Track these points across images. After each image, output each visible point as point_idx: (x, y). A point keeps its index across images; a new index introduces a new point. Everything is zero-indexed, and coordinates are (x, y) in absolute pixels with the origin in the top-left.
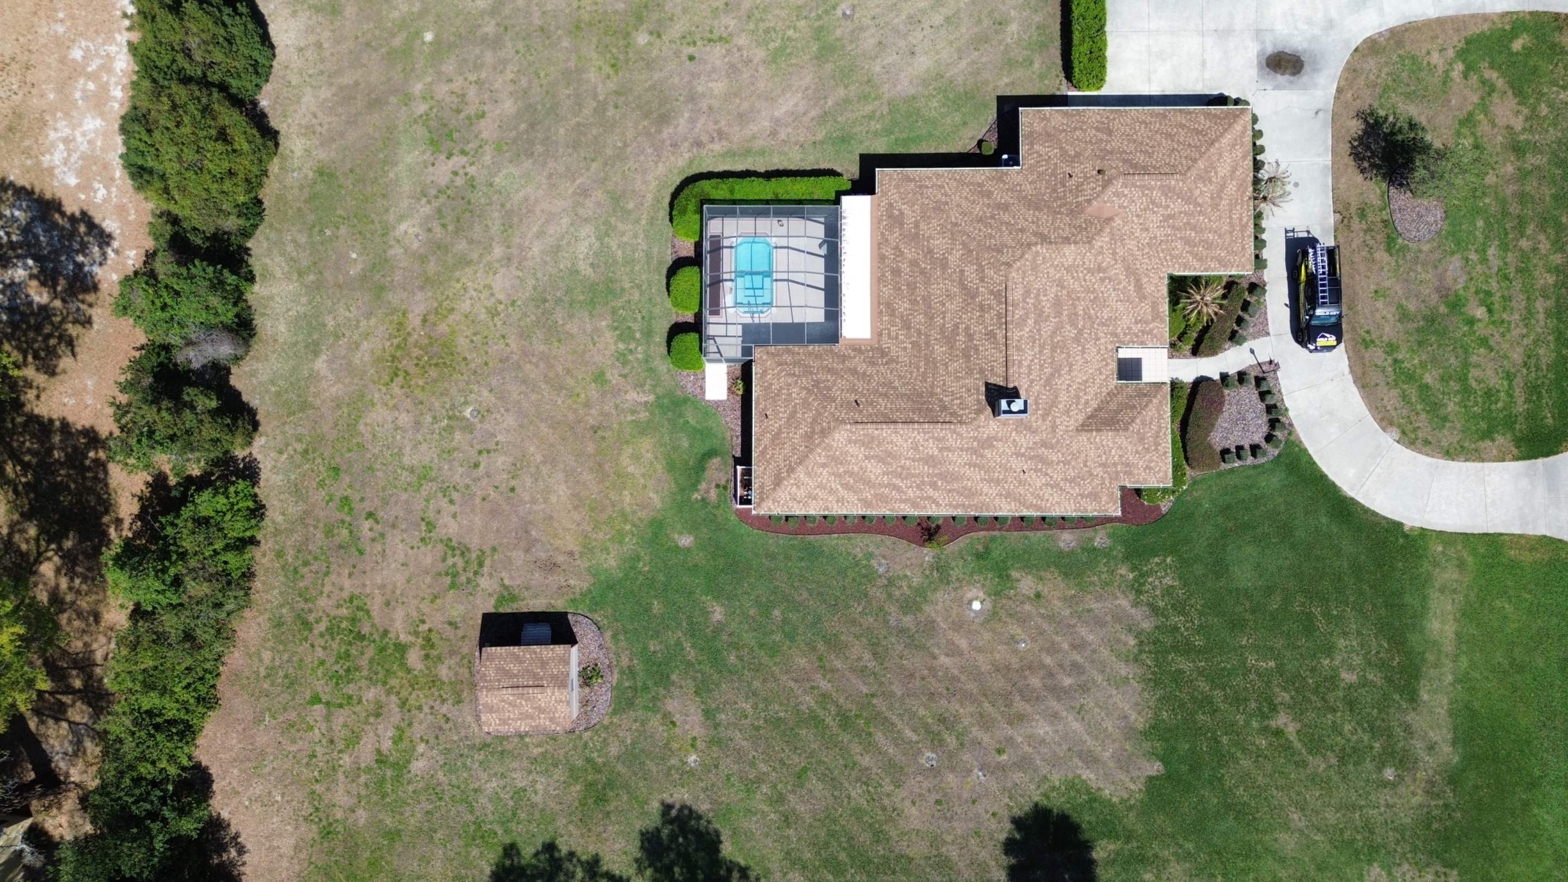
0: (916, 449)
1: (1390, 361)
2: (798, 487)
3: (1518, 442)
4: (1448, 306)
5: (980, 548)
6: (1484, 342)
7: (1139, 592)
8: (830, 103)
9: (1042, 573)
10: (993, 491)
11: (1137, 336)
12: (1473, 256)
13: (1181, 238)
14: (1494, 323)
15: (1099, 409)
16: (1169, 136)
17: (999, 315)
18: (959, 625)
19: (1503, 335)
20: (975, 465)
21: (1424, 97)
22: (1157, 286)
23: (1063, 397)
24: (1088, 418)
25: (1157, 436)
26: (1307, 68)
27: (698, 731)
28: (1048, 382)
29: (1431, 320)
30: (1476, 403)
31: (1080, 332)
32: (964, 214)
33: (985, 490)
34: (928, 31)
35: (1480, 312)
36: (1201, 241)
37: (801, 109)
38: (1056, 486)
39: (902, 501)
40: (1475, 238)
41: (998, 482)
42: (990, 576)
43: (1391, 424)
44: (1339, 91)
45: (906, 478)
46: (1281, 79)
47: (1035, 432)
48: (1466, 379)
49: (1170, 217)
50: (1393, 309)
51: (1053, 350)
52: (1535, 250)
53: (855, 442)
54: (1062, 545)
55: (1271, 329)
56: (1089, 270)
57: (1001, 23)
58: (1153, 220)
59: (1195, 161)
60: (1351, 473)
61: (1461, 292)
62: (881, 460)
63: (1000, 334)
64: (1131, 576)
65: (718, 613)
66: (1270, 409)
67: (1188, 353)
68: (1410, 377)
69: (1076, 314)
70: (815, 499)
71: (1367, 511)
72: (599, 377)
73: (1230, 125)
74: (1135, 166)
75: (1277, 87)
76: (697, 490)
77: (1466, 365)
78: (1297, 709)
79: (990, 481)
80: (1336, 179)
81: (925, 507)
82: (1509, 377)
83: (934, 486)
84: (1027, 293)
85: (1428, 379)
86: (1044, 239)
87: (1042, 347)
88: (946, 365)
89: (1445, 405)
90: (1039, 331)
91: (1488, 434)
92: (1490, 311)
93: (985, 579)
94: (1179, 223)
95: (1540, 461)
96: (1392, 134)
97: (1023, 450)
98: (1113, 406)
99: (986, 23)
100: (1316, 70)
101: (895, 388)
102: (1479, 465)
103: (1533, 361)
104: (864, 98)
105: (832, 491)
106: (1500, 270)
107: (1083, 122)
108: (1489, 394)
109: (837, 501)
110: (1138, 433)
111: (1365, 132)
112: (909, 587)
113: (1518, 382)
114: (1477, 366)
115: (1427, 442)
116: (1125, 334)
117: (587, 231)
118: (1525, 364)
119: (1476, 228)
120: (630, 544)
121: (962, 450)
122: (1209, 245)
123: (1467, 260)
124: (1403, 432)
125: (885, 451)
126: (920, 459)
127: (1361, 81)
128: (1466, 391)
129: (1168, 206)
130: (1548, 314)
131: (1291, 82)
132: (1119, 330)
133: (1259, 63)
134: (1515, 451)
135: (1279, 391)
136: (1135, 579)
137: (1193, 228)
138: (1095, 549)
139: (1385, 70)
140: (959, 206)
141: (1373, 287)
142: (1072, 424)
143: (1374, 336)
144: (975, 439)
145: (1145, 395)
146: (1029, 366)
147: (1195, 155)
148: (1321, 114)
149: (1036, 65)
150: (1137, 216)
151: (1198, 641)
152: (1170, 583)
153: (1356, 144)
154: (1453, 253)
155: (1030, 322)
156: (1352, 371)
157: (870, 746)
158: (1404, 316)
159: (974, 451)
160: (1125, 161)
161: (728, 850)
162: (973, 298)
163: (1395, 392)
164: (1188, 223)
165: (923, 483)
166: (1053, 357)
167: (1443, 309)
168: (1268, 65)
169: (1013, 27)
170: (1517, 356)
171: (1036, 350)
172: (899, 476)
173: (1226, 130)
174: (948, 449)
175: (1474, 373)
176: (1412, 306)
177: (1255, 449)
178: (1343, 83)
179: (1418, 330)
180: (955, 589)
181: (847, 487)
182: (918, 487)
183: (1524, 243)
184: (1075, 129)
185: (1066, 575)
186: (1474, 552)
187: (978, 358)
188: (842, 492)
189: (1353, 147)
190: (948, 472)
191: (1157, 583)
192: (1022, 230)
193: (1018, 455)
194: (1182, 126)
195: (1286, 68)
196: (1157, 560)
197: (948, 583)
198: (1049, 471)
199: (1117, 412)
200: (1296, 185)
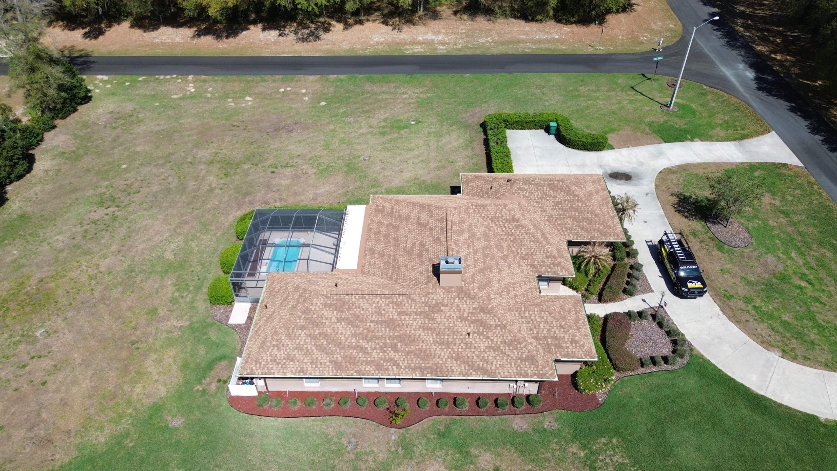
0: (379, 313)
1: (750, 307)
2: (279, 349)
4: (778, 279)
5: (442, 428)
6: (816, 299)
8: (351, 188)
9: (499, 450)
10: (445, 354)
11: (550, 268)
12: (782, 256)
13: (570, 217)
14: (817, 290)
15: (526, 301)
17: (442, 229)
19: (829, 298)
20: (428, 328)
22: (558, 242)
23: (495, 284)
26: (634, 178)
29: (769, 285)
30: (832, 335)
33: (438, 353)
34: (411, 164)
35: (804, 285)
36: (584, 219)
37: (333, 190)
38: (496, 349)
39: (368, 363)
40: (778, 248)
41: (448, 344)
42: (450, 452)
43: (772, 346)
44: (657, 186)
45: (371, 340)
46: (620, 182)
47: (473, 298)
48: (815, 320)
49: (558, 203)
50: (739, 279)
51: (485, 256)
53: (330, 306)
54: (516, 427)
55: (653, 288)
56: (507, 220)
57: (453, 162)
58: (548, 205)
60: (754, 378)
61: (784, 272)
62: (351, 323)
63: (443, 238)
64: (582, 454)
66: (668, 333)
67: (596, 301)
68: (771, 317)
70: (292, 360)
71: (780, 405)
72: (152, 312)
75: (619, 184)
76: (201, 384)
77: (810, 311)
79: (442, 343)
80: (670, 220)
81: (387, 369)
83: (394, 347)
85: (786, 318)
87: (475, 252)
88: (406, 266)
89: (808, 335)
90: (472, 242)
92: (811, 284)
93: (447, 454)
94: (565, 207)
96: (697, 202)
97: (466, 315)
98: (537, 301)
99: (444, 162)
100: (640, 179)
104: (371, 186)
105: (308, 353)
106: (805, 264)
109: (312, 363)
111: (680, 201)
112: (375, 461)
115: (806, 359)
116: (541, 266)
117: (179, 239)
119: (776, 243)
120: (125, 424)
121: (416, 314)
122: (590, 222)
123: (778, 257)
124: (784, 351)
125: (354, 314)
126: (382, 322)
127: (669, 183)
128: (819, 327)
129: (556, 197)
131: (627, 183)
132: (536, 263)
133: (606, 176)
135: (673, 323)
136: (587, 457)
137: (576, 210)
138: (545, 430)
139: (681, 179)
141: (718, 268)
143: (732, 293)
144: (426, 304)
145: (562, 298)
148: (649, 195)
150: (537, 202)
152: (620, 460)
153: (676, 206)
154: (766, 254)
155: (466, 235)
156: (724, 313)
158: (749, 283)
159: (426, 315)
162: (425, 226)
163: (764, 325)
164: (571, 207)
165: (385, 344)
167: (775, 280)
168: (611, 177)
169: (460, 164)
171: (471, 251)
172: (365, 338)
174: (405, 313)
175: (819, 317)
176: (751, 278)
177: (665, 359)
178: (658, 183)
179: (763, 290)
180: (418, 463)
181: (321, 348)
182: (381, 348)
183: (814, 253)
185: (521, 451)
187: (428, 254)
188: (317, 354)
190: (405, 334)
191: (608, 460)
193: (462, 319)
195: (622, 178)
196: (603, 440)
197: (411, 458)
198: (490, 335)
199: (541, 302)
200: (645, 222)
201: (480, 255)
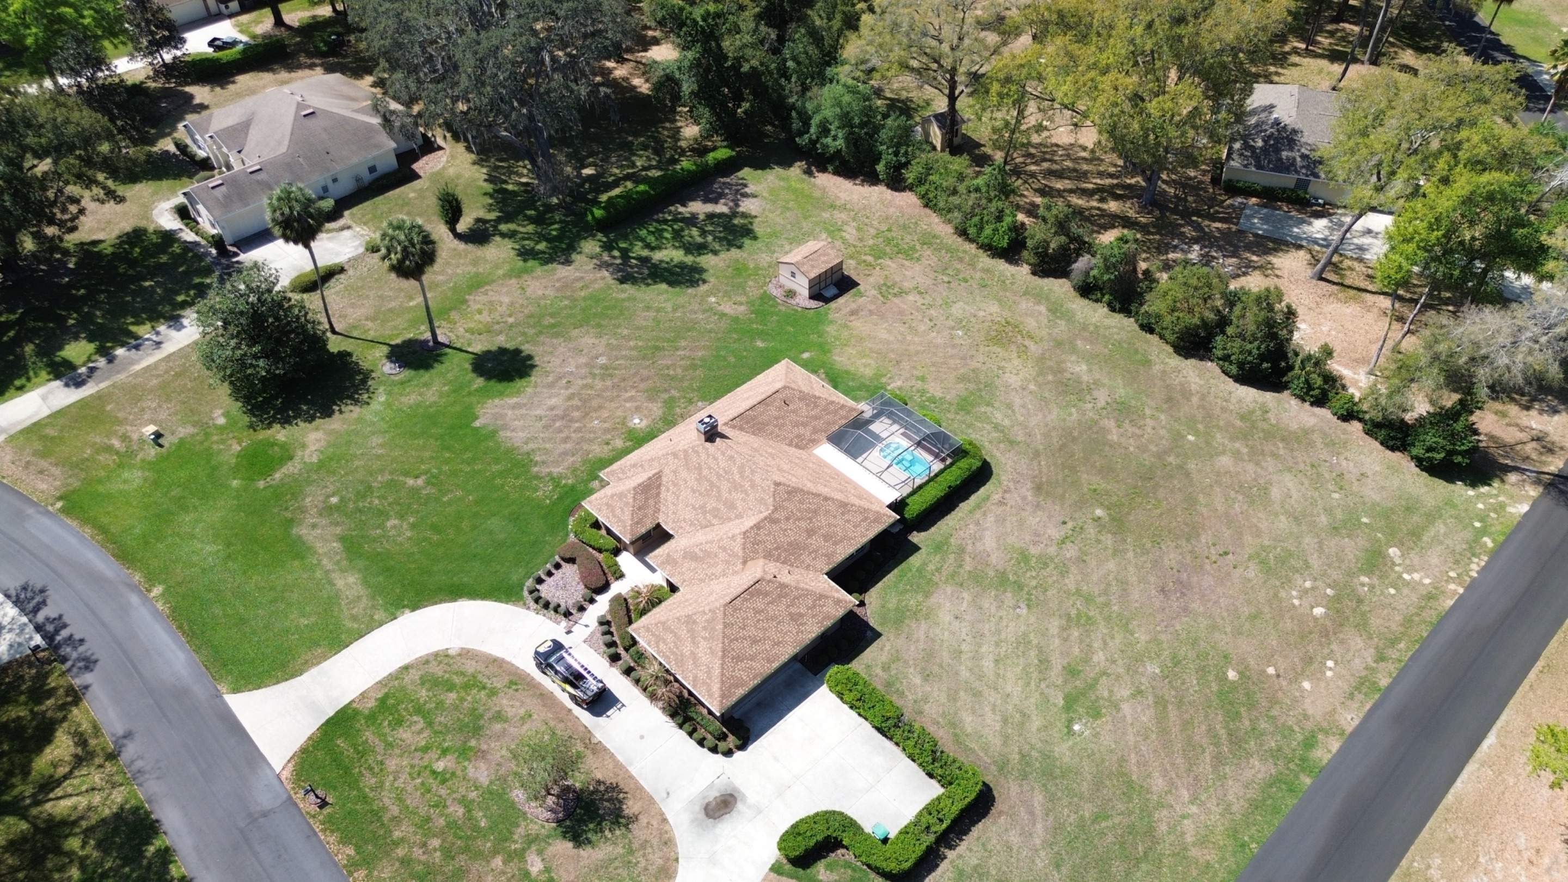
1: (489, 685)
3: (356, 712)
4: (471, 748)
6: (426, 749)
7: (553, 479)
8: (968, 559)
12: (473, 795)
14: (426, 767)
15: (658, 494)
16: (755, 641)
18: (638, 409)
19: (412, 767)
21: (597, 870)
22: (683, 574)
23: (684, 474)
24: (660, 485)
25: (613, 511)
26: (702, 816)
27: (722, 308)
28: (699, 468)
29: (477, 731)
30: (406, 709)
31: (705, 513)
32: (828, 512)
34: (964, 636)
35: (440, 766)
37: (978, 544)
40: (481, 809)
43: (460, 655)
44: (665, 820)
46: (714, 794)
48: (423, 717)
50: (510, 715)
51: (712, 485)
52: (424, 845)
53: (768, 390)
55: (585, 646)
57: (927, 677)
59: (726, 626)
60: (467, 613)
61: (466, 763)
64: (563, 482)
65: (760, 344)
66: (547, 605)
67: (624, 596)
68: (467, 687)
69: (715, 517)
71: (441, 601)
72: (923, 379)
73: (722, 682)
74: (759, 593)
75: (712, 785)
77: (430, 724)
78: (415, 491)
80: (618, 764)
82: (389, 745)
84: (753, 486)
85: (453, 695)
86: (771, 519)
87: (719, 476)
89: (428, 690)
90: (728, 480)
91: (383, 701)
92: (434, 772)
95: (331, 713)
96: (599, 824)
98: (651, 502)
99: (936, 669)
100: (693, 821)
101: (776, 426)
102: (378, 679)
103: (376, 770)
104: (953, 575)
106: (445, 806)
107: (814, 616)
108: (399, 722)
110: (626, 496)
111: (620, 809)
113: (380, 748)
114: (420, 732)
115: (427, 662)
117: (1007, 422)
118: (382, 763)
119: (484, 816)
120: (830, 339)
123: (477, 788)
124: (447, 656)
127: (655, 842)
128: (419, 710)
130: (385, 809)
131: (704, 798)
133: (739, 792)
134: (354, 705)
135: (549, 617)
136: (559, 483)
139: (643, 863)
140: (835, 517)
141: (535, 717)
142: (667, 471)
143: (511, 691)
145: (637, 523)
146: (715, 459)
147: (728, 631)
148: (665, 795)
149: (879, 671)
151: (498, 481)
152: (538, 493)
153: (621, 796)
154: (491, 782)
155: (737, 477)
156: (508, 663)
157: (635, 348)
158: (499, 717)
160: (766, 594)
161: (664, 286)
163: (471, 670)
166: (708, 480)
167: (473, 743)
168: (731, 795)
169: (918, 681)
170: (392, 764)
171: (721, 472)
173: (723, 675)
175: (421, 724)
176: (498, 727)
177: (540, 581)
178: (667, 828)
179: (482, 716)
183: (435, 843)
184: (814, 606)
186: (349, 631)
189: (621, 791)
191: (546, 489)
192: (787, 519)
194: (752, 658)
195: (717, 804)
196: (554, 498)
199: (647, 499)
200: (642, 737)
201: (714, 479)
